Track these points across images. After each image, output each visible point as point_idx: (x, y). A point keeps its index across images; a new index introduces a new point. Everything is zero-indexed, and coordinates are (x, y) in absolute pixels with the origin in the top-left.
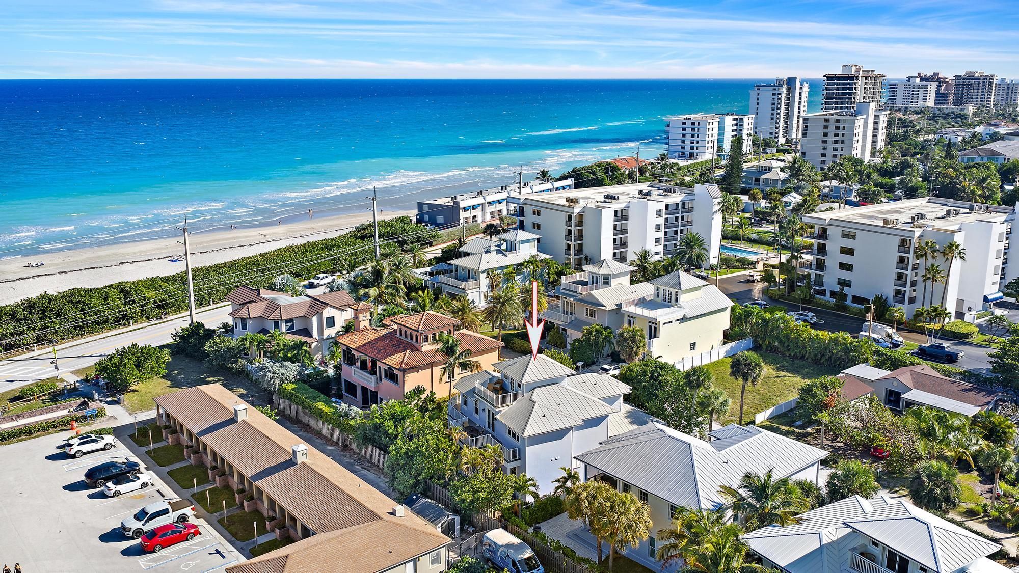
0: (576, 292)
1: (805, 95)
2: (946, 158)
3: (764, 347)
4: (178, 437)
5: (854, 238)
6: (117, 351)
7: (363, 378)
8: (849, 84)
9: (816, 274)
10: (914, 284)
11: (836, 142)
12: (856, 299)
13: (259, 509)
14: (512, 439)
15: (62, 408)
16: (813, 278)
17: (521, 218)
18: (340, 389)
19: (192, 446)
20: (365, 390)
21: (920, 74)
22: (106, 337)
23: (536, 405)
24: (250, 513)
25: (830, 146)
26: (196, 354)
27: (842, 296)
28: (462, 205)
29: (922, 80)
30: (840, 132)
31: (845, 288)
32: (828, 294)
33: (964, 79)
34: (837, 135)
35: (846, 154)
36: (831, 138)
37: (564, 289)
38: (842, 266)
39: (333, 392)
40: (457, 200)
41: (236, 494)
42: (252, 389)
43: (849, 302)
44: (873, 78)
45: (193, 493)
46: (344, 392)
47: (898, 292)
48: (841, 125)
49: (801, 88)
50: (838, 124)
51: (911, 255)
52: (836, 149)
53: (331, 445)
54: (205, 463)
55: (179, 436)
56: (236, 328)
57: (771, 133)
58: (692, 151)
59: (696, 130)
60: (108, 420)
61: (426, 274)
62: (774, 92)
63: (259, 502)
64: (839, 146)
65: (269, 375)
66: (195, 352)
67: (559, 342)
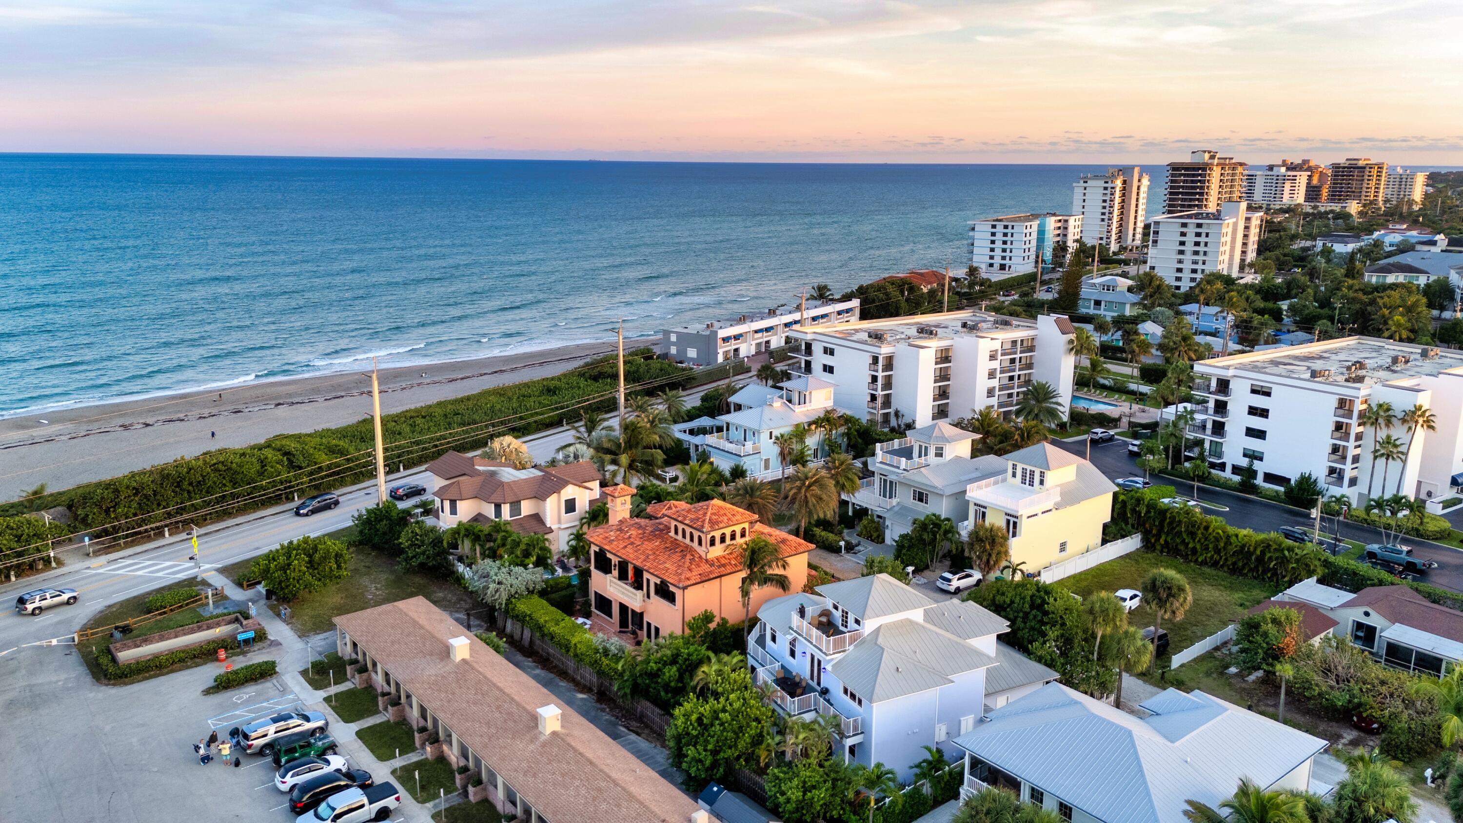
0: (898, 468)
1: (1144, 189)
2: (1346, 276)
3: (1158, 547)
4: (369, 678)
5: (1268, 394)
6: (282, 546)
7: (623, 593)
8: (1200, 175)
9: (1211, 441)
10: (1356, 459)
11: (1196, 253)
12: (1270, 478)
13: (491, 798)
14: (851, 702)
15: (205, 627)
16: (1207, 445)
17: (807, 358)
18: (587, 604)
19: (389, 694)
20: (623, 608)
21: (1284, 161)
22: (263, 517)
23: (885, 653)
24: (478, 803)
25: (1188, 257)
26: (387, 546)
27: (1250, 473)
28: (722, 333)
29: (1288, 169)
30: (1202, 239)
31: (1255, 462)
32: (1229, 468)
33: (1344, 168)
34: (1197, 244)
35: (1208, 268)
36: (1189, 248)
37: (881, 463)
38: (1251, 432)
39: (578, 607)
40: (714, 329)
41: (457, 775)
42: (465, 601)
43: (1259, 481)
44: (1229, 166)
45: (393, 768)
46: (593, 609)
47: (1332, 471)
48: (1203, 230)
49: (1139, 181)
50: (1199, 230)
51: (1354, 422)
52: (1195, 262)
53: (582, 692)
54: (408, 719)
55: (370, 675)
56: (443, 511)
57: (1101, 239)
58: (1003, 262)
59: (1009, 235)
60: (270, 645)
61: (685, 432)
62: (1106, 185)
63: (491, 788)
64: (1200, 258)
65: (492, 586)
66: (384, 543)
67: (875, 535)
